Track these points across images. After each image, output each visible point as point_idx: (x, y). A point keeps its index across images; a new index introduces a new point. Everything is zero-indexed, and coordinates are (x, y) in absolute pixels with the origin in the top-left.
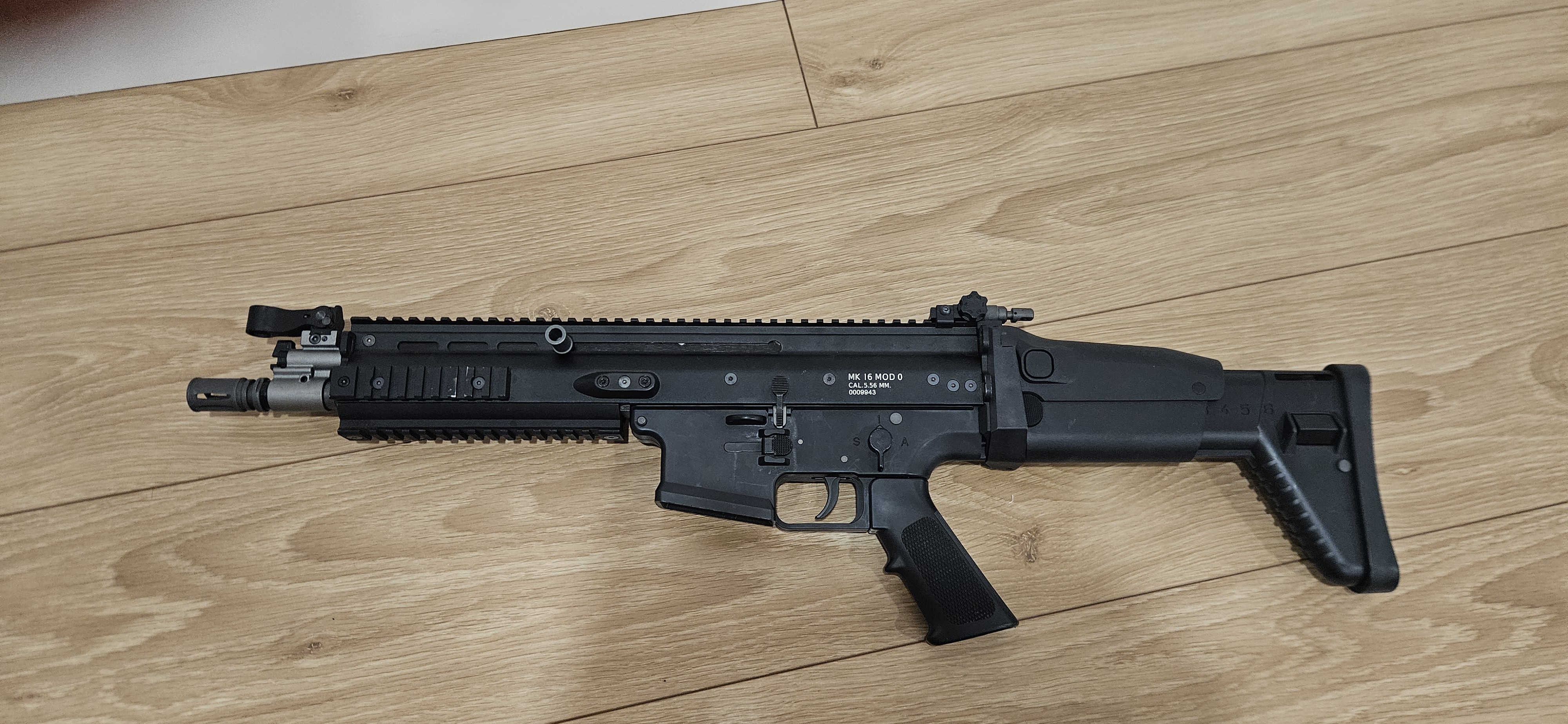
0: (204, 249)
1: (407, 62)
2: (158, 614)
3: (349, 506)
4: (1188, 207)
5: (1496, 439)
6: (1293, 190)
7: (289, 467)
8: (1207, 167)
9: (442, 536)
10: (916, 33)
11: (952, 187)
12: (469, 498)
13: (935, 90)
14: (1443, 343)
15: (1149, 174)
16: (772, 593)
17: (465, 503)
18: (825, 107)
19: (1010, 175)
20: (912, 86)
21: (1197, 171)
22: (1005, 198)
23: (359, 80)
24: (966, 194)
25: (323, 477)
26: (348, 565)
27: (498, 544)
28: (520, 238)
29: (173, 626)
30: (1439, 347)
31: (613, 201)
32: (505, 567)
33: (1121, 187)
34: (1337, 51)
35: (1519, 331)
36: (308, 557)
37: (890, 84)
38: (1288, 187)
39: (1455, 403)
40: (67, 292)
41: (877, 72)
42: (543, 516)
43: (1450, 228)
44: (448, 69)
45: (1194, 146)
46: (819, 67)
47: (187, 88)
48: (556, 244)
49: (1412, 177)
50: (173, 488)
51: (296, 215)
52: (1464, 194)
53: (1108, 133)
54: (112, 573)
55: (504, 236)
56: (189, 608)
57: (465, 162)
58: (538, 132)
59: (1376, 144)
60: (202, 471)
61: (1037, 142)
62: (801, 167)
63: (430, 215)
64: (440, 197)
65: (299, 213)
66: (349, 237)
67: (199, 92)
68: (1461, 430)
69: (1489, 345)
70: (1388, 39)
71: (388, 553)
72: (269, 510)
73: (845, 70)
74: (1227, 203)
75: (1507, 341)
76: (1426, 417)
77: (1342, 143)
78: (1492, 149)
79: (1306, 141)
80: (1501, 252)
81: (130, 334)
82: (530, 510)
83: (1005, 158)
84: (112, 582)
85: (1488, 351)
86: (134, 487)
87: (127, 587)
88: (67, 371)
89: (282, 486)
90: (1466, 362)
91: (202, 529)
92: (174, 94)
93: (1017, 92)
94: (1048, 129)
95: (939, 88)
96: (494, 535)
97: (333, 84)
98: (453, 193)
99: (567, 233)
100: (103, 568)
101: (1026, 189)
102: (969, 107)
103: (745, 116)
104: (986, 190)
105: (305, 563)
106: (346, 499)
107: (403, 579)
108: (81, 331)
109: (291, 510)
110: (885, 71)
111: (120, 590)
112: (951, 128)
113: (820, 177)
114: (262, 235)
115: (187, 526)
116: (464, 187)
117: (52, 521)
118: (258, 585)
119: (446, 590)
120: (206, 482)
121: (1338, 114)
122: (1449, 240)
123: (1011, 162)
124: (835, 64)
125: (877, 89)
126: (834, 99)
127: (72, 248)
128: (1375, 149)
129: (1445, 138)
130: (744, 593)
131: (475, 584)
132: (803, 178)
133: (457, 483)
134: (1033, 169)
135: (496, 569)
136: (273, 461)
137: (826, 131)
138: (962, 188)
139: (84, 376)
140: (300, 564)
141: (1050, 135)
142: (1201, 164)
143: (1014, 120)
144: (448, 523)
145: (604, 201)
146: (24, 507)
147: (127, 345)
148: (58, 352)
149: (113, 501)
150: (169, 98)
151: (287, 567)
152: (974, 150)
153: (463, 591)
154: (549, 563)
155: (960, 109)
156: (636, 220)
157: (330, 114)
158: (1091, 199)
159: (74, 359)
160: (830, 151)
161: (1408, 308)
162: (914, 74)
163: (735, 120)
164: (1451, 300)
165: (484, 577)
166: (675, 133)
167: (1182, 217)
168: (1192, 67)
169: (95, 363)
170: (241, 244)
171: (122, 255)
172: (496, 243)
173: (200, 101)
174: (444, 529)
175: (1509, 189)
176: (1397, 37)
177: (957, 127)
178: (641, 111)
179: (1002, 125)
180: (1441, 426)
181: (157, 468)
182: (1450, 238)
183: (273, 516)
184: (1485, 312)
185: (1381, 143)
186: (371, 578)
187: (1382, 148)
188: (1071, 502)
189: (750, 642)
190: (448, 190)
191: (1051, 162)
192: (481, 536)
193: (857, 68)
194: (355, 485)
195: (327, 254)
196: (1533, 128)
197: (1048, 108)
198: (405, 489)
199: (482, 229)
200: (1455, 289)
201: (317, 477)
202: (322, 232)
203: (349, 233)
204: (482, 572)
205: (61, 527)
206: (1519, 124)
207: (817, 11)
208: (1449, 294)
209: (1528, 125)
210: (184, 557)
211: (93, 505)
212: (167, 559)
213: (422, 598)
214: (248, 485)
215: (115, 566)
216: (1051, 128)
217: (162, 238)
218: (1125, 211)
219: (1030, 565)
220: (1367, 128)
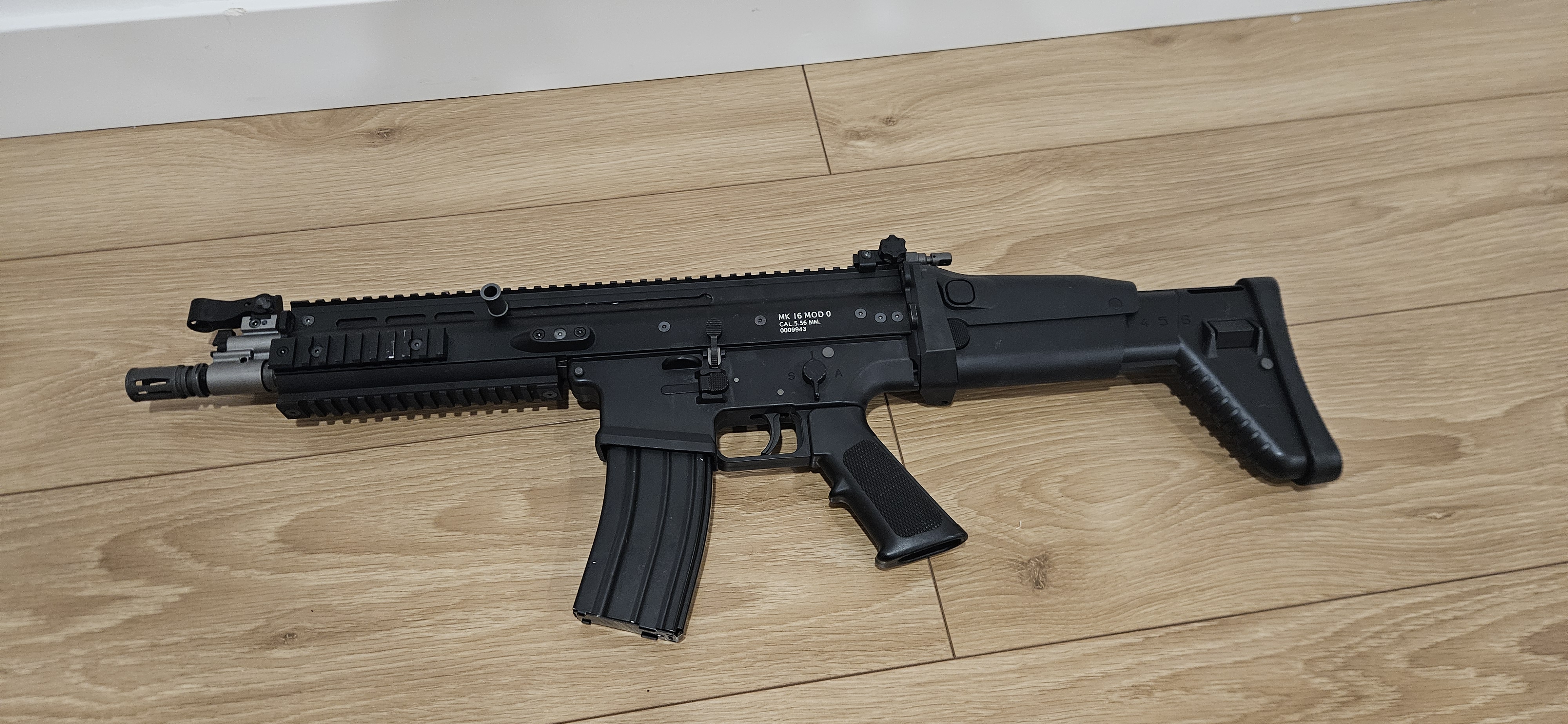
0: (232, 261)
1: (445, 107)
2: (137, 597)
3: (342, 501)
4: (1200, 256)
5: (1534, 488)
6: (1306, 244)
7: (287, 462)
8: (1219, 220)
9: (432, 535)
10: (931, 95)
11: (961, 230)
12: (460, 499)
13: (948, 144)
14: (1472, 392)
15: (1159, 224)
16: (763, 608)
17: (457, 504)
18: (840, 157)
19: (1022, 220)
20: (925, 141)
21: (1209, 224)
22: (1014, 242)
23: (397, 122)
24: (975, 237)
25: (318, 473)
26: (333, 558)
27: (486, 546)
28: (536, 262)
29: (151, 610)
30: (1468, 396)
31: (629, 232)
32: (491, 568)
33: (1131, 235)
34: (1346, 122)
35: (1551, 384)
36: (294, 549)
37: (904, 138)
38: (1302, 241)
39: (1488, 450)
40: (98, 295)
41: (891, 128)
42: (535, 520)
43: (1469, 284)
44: (482, 115)
45: (1205, 202)
46: (835, 122)
47: (238, 123)
48: (570, 269)
49: (1429, 236)
50: (170, 477)
51: (324, 235)
52: (1483, 253)
53: (1117, 187)
54: (98, 555)
55: (518, 260)
56: (169, 593)
57: (491, 193)
58: (562, 170)
59: (1390, 205)
60: (201, 462)
61: (1046, 193)
62: (814, 208)
63: (452, 239)
64: (462, 223)
65: (328, 233)
66: (372, 255)
67: (248, 127)
68: (1495, 477)
69: (1520, 396)
70: (1396, 114)
71: (375, 548)
72: (261, 502)
73: (859, 125)
74: (1240, 253)
75: (1539, 393)
76: (1458, 463)
77: (1355, 203)
78: (1510, 213)
79: (1318, 200)
80: (1525, 308)
81: (151, 334)
82: (521, 513)
83: (1015, 206)
84: (96, 563)
85: (1519, 401)
86: (133, 474)
87: (111, 569)
88: (85, 364)
89: (277, 479)
90: (1497, 411)
91: (193, 517)
92: (224, 128)
93: (1028, 149)
94: (1058, 182)
95: (952, 143)
96: (483, 536)
97: (373, 124)
98: (475, 221)
99: (581, 259)
100: (90, 550)
101: (1035, 235)
102: (980, 161)
103: (762, 162)
104: (996, 234)
105: (291, 555)
106: (339, 494)
107: (387, 575)
108: (106, 329)
109: (283, 503)
110: (900, 127)
111: (103, 572)
112: (962, 179)
113: (832, 217)
114: (290, 251)
115: (179, 513)
116: (487, 215)
117: (48, 502)
118: (241, 574)
119: (428, 588)
120: (203, 473)
121: (1350, 177)
122: (1470, 295)
123: (1021, 210)
124: (851, 120)
125: (890, 142)
126: (848, 150)
127: (109, 256)
128: (1388, 210)
129: (1460, 202)
130: (736, 606)
131: (459, 583)
132: (814, 218)
133: (451, 484)
134: (1042, 217)
135: (481, 570)
136: (271, 456)
137: (839, 177)
138: (972, 231)
139: (101, 370)
140: (286, 555)
141: (1060, 187)
142: (1212, 217)
143: (1024, 173)
144: (438, 523)
145: (620, 232)
146: (23, 488)
147: (147, 344)
148: (81, 348)
149: (110, 486)
150: (221, 131)
151: (272, 557)
152: (984, 198)
153: (446, 589)
154: (536, 566)
155: (971, 162)
156: (649, 250)
157: (367, 149)
158: (1100, 245)
159: (94, 354)
160: (842, 195)
161: (1433, 357)
162: (926, 131)
163: (751, 166)
164: (1477, 351)
165: (468, 577)
166: (692, 175)
167: (1194, 264)
168: (1201, 132)
169: (114, 358)
170: (268, 258)
171: (154, 264)
172: (511, 265)
173: (248, 134)
174: (434, 528)
175: (1531, 250)
176: (1406, 112)
177: (967, 177)
178: (662, 155)
179: (1012, 177)
180: (1473, 473)
181: (158, 458)
182: (1471, 294)
183: (265, 508)
184: (1514, 364)
185: (1395, 204)
186: (355, 572)
187: (1396, 209)
188: (1082, 531)
189: (739, 655)
190: (471, 217)
191: (1061, 211)
192: (471, 536)
193: (872, 124)
194: (350, 482)
195: (351, 270)
196: (1549, 196)
197: (1058, 164)
198: (399, 488)
199: (499, 253)
200: (1480, 341)
201: (313, 473)
202: (346, 250)
203: (372, 252)
204: (467, 572)
205: (55, 509)
206: (1535, 191)
207: (835, 75)
208: (1474, 345)
209: (1545, 192)
210: (172, 544)
211: (90, 490)
212: (155, 544)
213: (404, 594)
214: (243, 478)
215: (102, 548)
216: (1061, 181)
217: (196, 250)
218: (1135, 257)
219: (1038, 592)
220: (1381, 191)
